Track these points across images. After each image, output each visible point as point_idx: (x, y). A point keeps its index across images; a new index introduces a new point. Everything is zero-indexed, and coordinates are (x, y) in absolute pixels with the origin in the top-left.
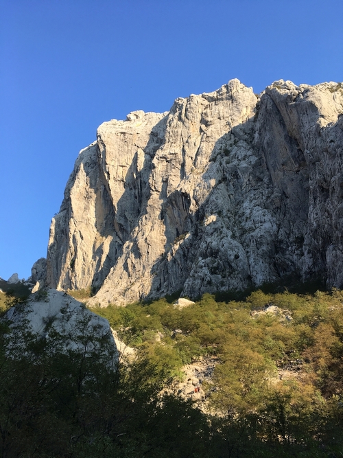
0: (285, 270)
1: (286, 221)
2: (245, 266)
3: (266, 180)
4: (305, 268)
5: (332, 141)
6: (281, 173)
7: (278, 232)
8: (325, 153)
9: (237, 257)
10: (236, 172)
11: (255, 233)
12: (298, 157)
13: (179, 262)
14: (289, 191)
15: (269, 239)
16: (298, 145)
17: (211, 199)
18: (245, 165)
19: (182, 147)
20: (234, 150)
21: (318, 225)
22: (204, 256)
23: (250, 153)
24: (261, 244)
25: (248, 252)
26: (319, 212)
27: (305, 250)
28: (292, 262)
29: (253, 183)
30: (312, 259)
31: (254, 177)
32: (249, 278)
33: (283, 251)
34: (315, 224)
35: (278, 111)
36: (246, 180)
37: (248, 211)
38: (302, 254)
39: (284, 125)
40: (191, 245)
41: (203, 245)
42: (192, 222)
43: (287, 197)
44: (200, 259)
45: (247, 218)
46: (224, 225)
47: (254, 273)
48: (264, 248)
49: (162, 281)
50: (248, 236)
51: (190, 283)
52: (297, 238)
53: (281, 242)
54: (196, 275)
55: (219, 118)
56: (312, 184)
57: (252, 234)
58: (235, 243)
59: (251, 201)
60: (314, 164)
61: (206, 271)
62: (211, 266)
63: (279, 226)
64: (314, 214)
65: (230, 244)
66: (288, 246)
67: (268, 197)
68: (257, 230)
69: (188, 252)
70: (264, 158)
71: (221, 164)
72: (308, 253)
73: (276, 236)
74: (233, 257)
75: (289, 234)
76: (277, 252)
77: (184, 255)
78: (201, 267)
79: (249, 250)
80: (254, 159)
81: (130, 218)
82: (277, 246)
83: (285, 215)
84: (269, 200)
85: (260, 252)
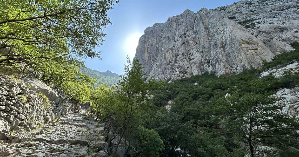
0: (204, 71)
1: (204, 56)
2: (191, 71)
3: (198, 42)
4: (210, 71)
5: (218, 29)
6: (203, 40)
7: (202, 59)
8: (216, 33)
9: (188, 68)
10: (188, 40)
12: (209, 34)
13: (170, 70)
14: (205, 46)
15: (199, 62)
16: (208, 30)
18: (191, 38)
20: (187, 33)
21: (214, 57)
22: (178, 68)
23: (193, 34)
24: (196, 63)
25: (192, 66)
26: (214, 52)
27: (210, 64)
28: (206, 68)
29: (194, 44)
30: (212, 68)
31: (194, 42)
32: (192, 74)
33: (203, 65)
35: (202, 19)
36: (191, 43)
37: (192, 53)
38: (209, 66)
39: (204, 23)
40: (174, 65)
41: (177, 64)
42: (174, 57)
43: (205, 48)
44: (176, 69)
45: (192, 55)
46: (184, 58)
47: (194, 73)
48: (197, 64)
49: (165, 76)
51: (174, 76)
52: (208, 61)
53: (203, 62)
54: (175, 74)
55: (182, 23)
56: (212, 43)
57: (193, 60)
58: (187, 63)
59: (193, 50)
60: (213, 36)
61: (178, 72)
62: (180, 71)
63: (202, 57)
66: (205, 64)
68: (195, 59)
69: (173, 67)
70: (197, 35)
71: (183, 38)
72: (211, 66)
73: (201, 61)
75: (205, 60)
76: (201, 66)
80: (194, 36)
81: (155, 57)
82: (201, 64)
83: (204, 54)
84: (199, 49)
85: (196, 66)
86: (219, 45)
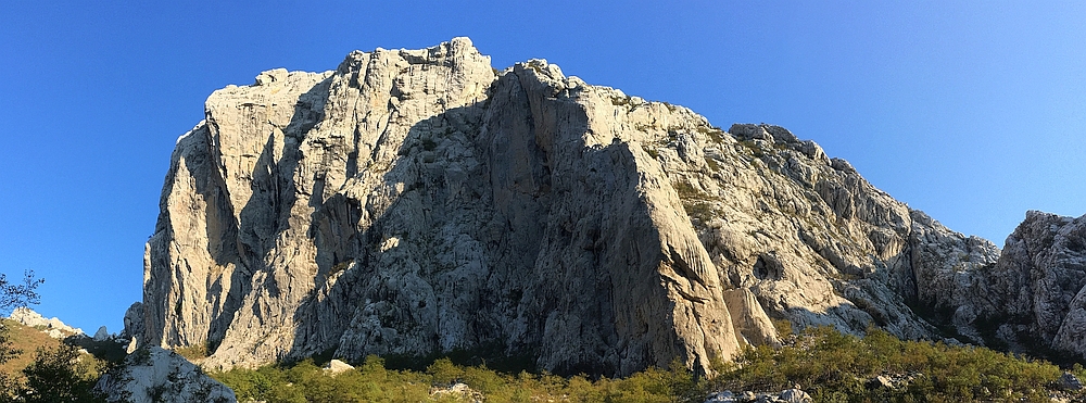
0: (487, 334)
2: (433, 320)
3: (485, 198)
4: (514, 337)
5: (593, 170)
6: (512, 193)
7: (488, 278)
8: (580, 183)
9: (422, 304)
10: (442, 177)
11: (456, 274)
12: (542, 177)
13: (336, 304)
14: (516, 222)
15: (473, 285)
16: (545, 160)
17: (395, 213)
18: (457, 169)
19: (355, 127)
22: (375, 299)
23: (469, 152)
24: (461, 290)
25: (439, 299)
26: (551, 261)
27: (521, 309)
29: (466, 199)
30: (526, 325)
31: (468, 191)
32: (436, 338)
33: (490, 306)
34: (542, 278)
35: (529, 103)
37: (451, 239)
38: (515, 317)
39: (532, 126)
40: (356, 280)
41: (375, 281)
42: (360, 244)
43: (512, 230)
44: (368, 301)
45: (447, 248)
46: (409, 254)
47: (444, 332)
48: (464, 296)
49: (308, 332)
50: (443, 275)
51: (350, 337)
52: (513, 291)
53: (489, 292)
54: (360, 326)
55: (426, 91)
56: (551, 221)
57: (450, 273)
58: (423, 283)
59: (457, 225)
60: (561, 193)
61: (375, 320)
62: (383, 314)
63: (491, 269)
64: (544, 263)
65: (415, 283)
66: (498, 301)
67: (484, 224)
68: (458, 270)
69: (351, 289)
70: (488, 165)
71: (416, 161)
72: (524, 315)
73: (484, 283)
74: (416, 304)
75: (504, 284)
76: (481, 307)
77: (344, 294)
78: (369, 315)
79: (441, 296)
80: (472, 164)
82: (483, 299)
83: (503, 255)
84: (485, 229)
85: (457, 301)
86: (583, 236)
